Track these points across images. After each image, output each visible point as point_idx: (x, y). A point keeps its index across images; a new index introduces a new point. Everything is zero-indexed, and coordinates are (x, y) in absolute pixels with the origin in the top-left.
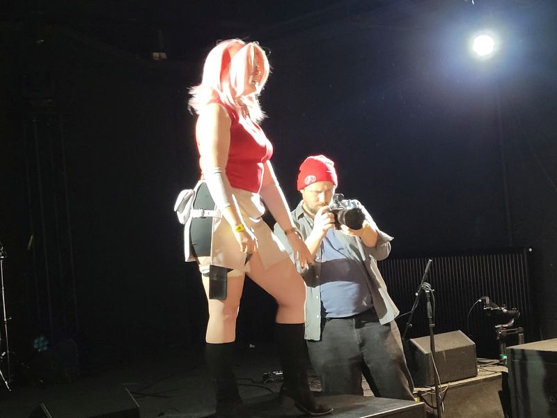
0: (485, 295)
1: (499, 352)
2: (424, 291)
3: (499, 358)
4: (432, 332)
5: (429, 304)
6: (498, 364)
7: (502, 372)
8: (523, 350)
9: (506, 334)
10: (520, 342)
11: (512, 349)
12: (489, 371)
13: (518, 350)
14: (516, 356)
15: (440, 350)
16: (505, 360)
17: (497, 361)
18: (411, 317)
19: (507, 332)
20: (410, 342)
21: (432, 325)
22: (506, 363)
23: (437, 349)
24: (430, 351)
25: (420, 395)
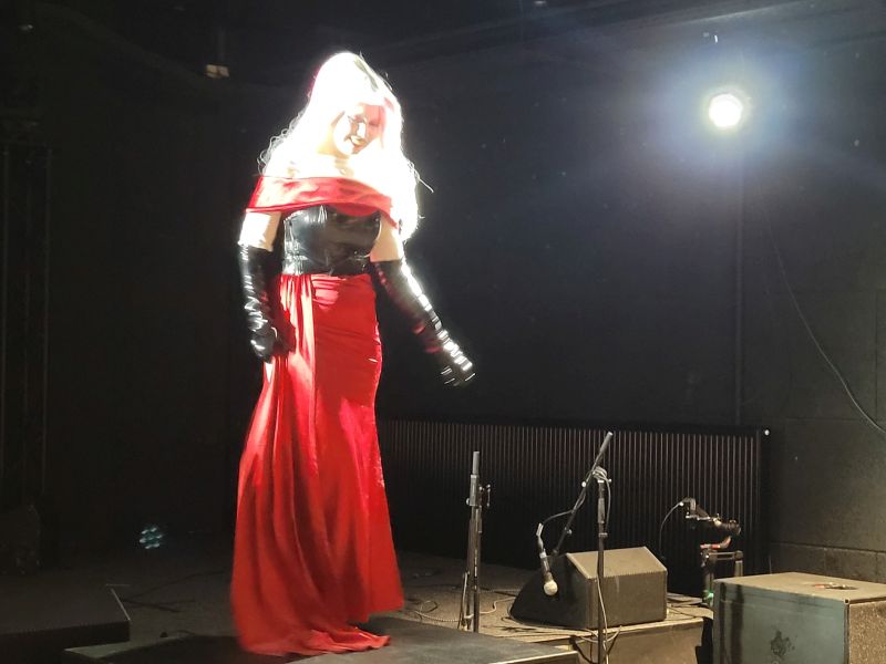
0: (691, 496)
1: (704, 587)
2: (596, 480)
3: (701, 595)
4: (601, 545)
5: (601, 501)
6: (699, 605)
7: (705, 618)
8: (739, 587)
9: (715, 559)
10: (737, 573)
11: (723, 584)
12: (685, 613)
13: (732, 585)
14: (727, 594)
15: (611, 574)
16: (711, 599)
17: (698, 600)
18: (571, 518)
19: (719, 556)
20: (566, 557)
21: (603, 534)
22: (711, 604)
23: (607, 573)
24: (595, 576)
25: (572, 641)
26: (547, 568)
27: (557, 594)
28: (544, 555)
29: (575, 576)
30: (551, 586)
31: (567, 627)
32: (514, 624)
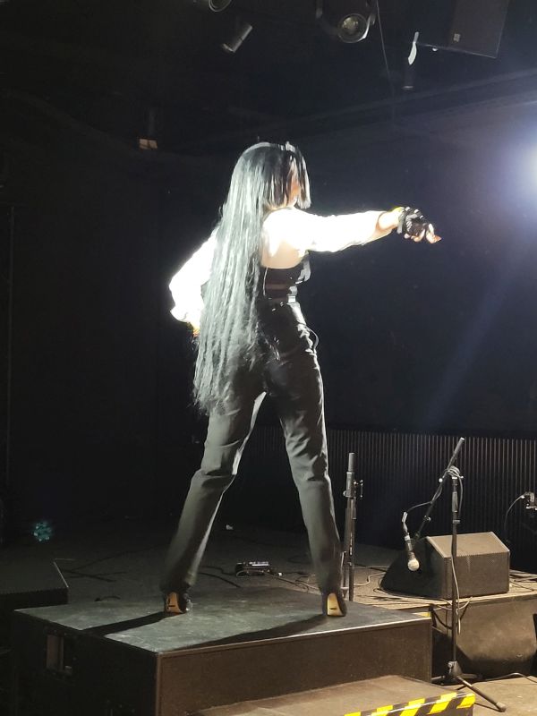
0: (532, 492)
2: (451, 477)
4: (455, 530)
5: (455, 494)
12: (525, 587)
15: (464, 554)
18: (430, 509)
20: (426, 540)
21: (456, 521)
23: (459, 553)
24: (450, 555)
25: (431, 608)
26: (410, 549)
27: (418, 570)
28: (408, 538)
29: (433, 555)
30: (414, 563)
31: (427, 597)
32: (383, 594)
